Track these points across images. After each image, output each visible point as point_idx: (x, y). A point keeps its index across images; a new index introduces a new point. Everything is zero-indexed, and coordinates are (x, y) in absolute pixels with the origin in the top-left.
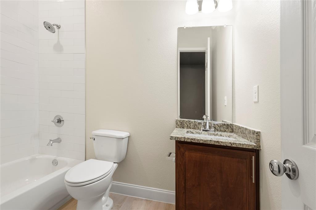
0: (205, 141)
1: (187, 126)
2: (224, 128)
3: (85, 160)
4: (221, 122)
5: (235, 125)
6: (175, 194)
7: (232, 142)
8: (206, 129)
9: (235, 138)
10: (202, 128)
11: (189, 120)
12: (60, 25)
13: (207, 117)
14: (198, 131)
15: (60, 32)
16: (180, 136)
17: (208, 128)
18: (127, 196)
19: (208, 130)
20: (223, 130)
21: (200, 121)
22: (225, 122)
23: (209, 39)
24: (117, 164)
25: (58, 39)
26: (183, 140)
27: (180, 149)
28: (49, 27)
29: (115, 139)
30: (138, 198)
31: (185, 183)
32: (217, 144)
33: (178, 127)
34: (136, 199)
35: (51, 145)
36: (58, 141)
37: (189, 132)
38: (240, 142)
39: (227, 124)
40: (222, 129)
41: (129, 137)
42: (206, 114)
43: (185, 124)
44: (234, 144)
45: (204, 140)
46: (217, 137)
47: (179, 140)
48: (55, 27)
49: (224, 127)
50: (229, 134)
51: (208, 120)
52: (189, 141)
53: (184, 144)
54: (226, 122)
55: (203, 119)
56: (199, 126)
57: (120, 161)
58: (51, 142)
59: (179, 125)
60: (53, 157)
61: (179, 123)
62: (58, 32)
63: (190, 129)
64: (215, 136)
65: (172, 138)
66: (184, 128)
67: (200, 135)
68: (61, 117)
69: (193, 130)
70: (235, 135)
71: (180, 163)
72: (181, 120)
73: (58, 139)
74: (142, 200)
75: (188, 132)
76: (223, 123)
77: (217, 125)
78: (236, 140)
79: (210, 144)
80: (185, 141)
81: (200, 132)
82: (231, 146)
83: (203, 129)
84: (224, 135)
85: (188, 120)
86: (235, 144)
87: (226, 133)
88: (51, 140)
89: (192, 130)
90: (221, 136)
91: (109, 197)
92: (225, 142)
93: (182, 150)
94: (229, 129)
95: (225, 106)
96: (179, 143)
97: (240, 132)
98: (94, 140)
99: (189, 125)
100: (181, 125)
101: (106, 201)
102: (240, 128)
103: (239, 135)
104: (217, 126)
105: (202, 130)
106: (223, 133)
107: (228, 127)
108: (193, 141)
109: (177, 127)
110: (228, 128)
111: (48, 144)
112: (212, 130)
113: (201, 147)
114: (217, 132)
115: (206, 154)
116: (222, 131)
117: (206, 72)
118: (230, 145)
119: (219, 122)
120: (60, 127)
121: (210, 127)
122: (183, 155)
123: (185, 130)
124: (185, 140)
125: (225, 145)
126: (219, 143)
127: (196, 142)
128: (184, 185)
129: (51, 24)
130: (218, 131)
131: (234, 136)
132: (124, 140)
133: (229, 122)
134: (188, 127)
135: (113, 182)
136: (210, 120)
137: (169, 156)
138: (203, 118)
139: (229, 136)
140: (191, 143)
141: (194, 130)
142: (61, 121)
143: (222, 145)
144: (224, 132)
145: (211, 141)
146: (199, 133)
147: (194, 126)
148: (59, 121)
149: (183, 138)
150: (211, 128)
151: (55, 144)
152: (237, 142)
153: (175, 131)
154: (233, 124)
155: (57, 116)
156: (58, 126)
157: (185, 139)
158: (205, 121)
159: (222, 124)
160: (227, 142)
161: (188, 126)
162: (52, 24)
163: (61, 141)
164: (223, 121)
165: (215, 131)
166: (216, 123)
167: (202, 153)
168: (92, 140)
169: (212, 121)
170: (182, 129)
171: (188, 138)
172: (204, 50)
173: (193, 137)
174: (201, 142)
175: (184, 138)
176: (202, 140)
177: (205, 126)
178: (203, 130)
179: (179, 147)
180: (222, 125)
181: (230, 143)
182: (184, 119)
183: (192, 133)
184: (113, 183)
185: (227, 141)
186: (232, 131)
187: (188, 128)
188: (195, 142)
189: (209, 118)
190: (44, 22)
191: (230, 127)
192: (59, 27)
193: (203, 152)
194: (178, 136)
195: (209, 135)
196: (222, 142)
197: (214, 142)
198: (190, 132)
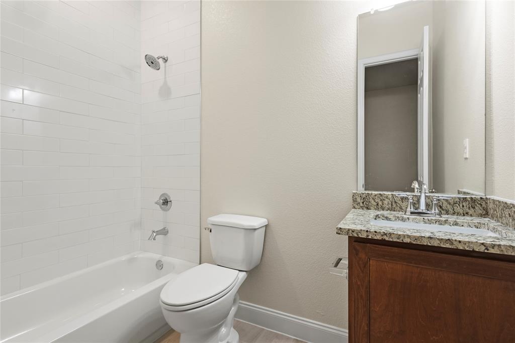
0: (416, 238)
1: (375, 204)
2: (463, 206)
3: (200, 264)
4: (456, 195)
5: (494, 200)
6: (347, 335)
7: (489, 241)
8: (420, 211)
9: (494, 230)
10: (409, 209)
11: (381, 193)
12: (167, 57)
13: (421, 184)
14: (400, 214)
15: (167, 68)
16: (359, 227)
17: (423, 207)
18: (264, 329)
19: (424, 211)
20: (461, 211)
21: (403, 194)
22: (465, 193)
23: (426, 29)
24: (244, 273)
25: (165, 78)
26: (364, 235)
27: (357, 254)
28: (152, 62)
29: (243, 230)
30: (282, 335)
31: (369, 325)
32: (448, 246)
33: (356, 206)
34: (278, 336)
35: (154, 239)
36: (164, 232)
37: (379, 217)
38: (510, 243)
39: (472, 198)
40: (458, 209)
41: (266, 226)
42: (419, 179)
43: (373, 202)
44: (493, 246)
45: (414, 237)
46: (446, 228)
47: (356, 235)
48: (161, 61)
49: (464, 204)
50: (477, 220)
51: (423, 191)
52: (378, 237)
53: (368, 243)
54: (468, 194)
55: (413, 190)
56: (404, 205)
57: (251, 268)
58: (155, 234)
59: (359, 203)
60: (157, 257)
61: (359, 200)
62: (165, 67)
63: (383, 210)
64: (441, 224)
65: (340, 231)
66: (370, 209)
67: (405, 223)
68: (169, 196)
69: (389, 212)
70: (493, 223)
71: (359, 283)
72: (363, 194)
73: (164, 229)
74: (288, 338)
75: (377, 217)
76: (461, 196)
77: (447, 200)
78: (499, 236)
79: (427, 246)
80: (370, 237)
81: (405, 216)
82: (486, 251)
83: (412, 210)
84: (463, 222)
85: (379, 193)
86: (496, 248)
87: (468, 219)
88: (154, 232)
89: (386, 213)
90: (456, 224)
91: (232, 329)
92: (469, 242)
93: (362, 255)
94: (477, 208)
95: (466, 159)
96: (355, 241)
97: (507, 216)
98: (211, 231)
99: (380, 203)
100: (363, 203)
101: (228, 334)
102: (506, 206)
103: (504, 222)
104: (445, 205)
105: (408, 213)
106: (461, 219)
107: (473, 204)
108: (387, 239)
109: (354, 208)
110: (474, 208)
111: (150, 238)
112: (433, 211)
113: (405, 251)
114: (447, 216)
115: (418, 267)
116: (458, 214)
117: (419, 95)
118: (482, 249)
119: (450, 195)
120: (166, 211)
121: (428, 206)
122: (365, 267)
123: (373, 213)
124: (368, 236)
125: (467, 249)
126: (452, 244)
127: (395, 240)
128: (366, 328)
129: (154, 57)
130: (447, 213)
131: (492, 225)
132: (257, 232)
133: (478, 193)
134: (378, 207)
135: (241, 301)
136: (427, 191)
137: (336, 265)
138: (412, 187)
139: (476, 224)
140: (382, 243)
141: (392, 212)
142: (167, 202)
143: (461, 248)
144: (464, 215)
145: (430, 238)
146: (403, 220)
147: (392, 205)
148: (166, 202)
149: (364, 231)
150: (431, 209)
151: (159, 237)
152: (502, 243)
153: (350, 216)
154: (488, 197)
155: (163, 195)
156: (164, 210)
157: (368, 234)
158: (416, 193)
159: (459, 198)
160: (475, 240)
161: (377, 205)
162: (156, 57)
163: (168, 232)
164: (459, 192)
165: (440, 214)
166: (441, 196)
167: (407, 265)
168: (208, 232)
169: (432, 192)
170: (365, 211)
171: (376, 232)
172: (415, 53)
173: (388, 229)
174: (407, 240)
175: (367, 231)
176: (409, 236)
177: (416, 204)
178: (412, 213)
179: (355, 249)
180: (458, 200)
181: (483, 244)
182: (370, 192)
183: (387, 218)
184: (240, 303)
185: (473, 239)
186: (486, 214)
187: (377, 209)
188: (391, 240)
189: (425, 187)
190: (146, 55)
191: (479, 206)
192: (166, 60)
193: (411, 263)
194: (353, 227)
195: (425, 223)
196: (460, 242)
197: (439, 242)
198: (381, 217)
